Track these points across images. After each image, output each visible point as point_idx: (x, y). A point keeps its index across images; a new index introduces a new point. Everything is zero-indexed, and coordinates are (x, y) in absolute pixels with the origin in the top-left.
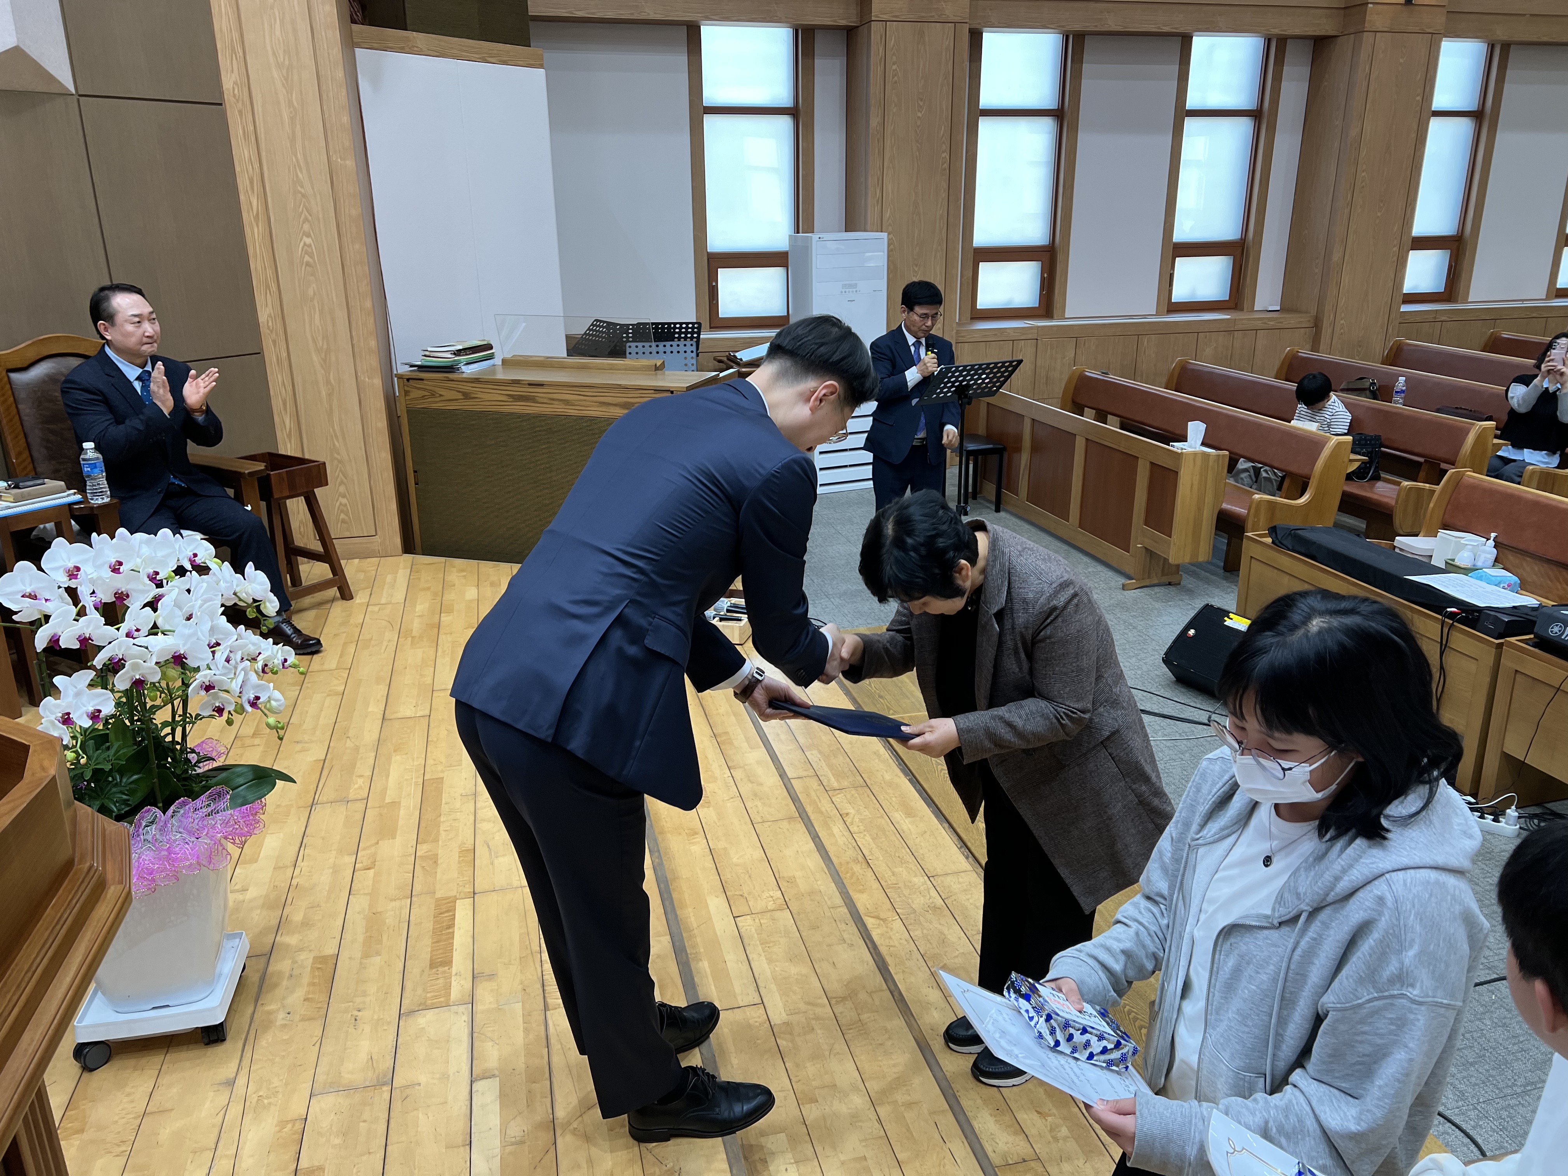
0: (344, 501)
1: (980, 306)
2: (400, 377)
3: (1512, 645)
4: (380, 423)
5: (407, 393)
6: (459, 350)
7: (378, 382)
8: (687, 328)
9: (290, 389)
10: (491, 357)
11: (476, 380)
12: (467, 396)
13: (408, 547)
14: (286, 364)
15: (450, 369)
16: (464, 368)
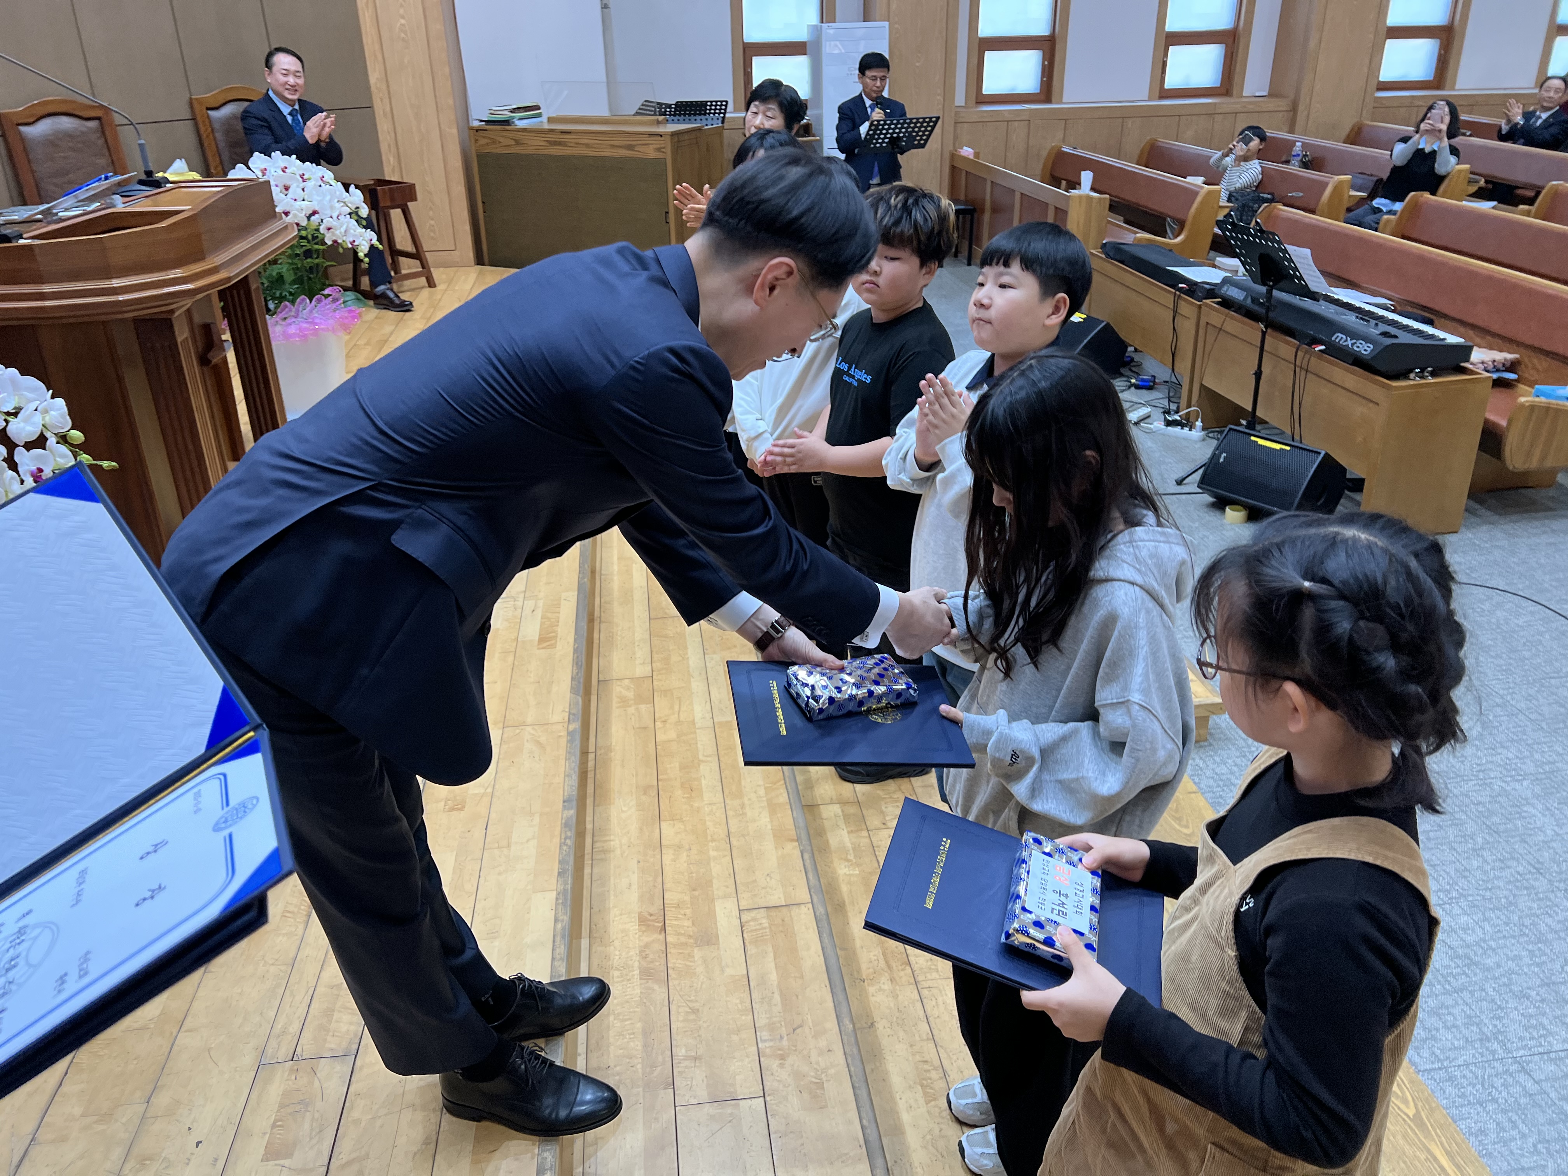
0: (432, 222)
1: (985, 91)
2: (472, 129)
3: (1207, 305)
4: (456, 163)
5: (476, 140)
6: (514, 109)
7: (455, 131)
8: (716, 105)
9: (393, 135)
10: (539, 115)
11: (524, 130)
12: (518, 142)
13: (480, 261)
14: (389, 115)
15: (507, 122)
16: (517, 122)
